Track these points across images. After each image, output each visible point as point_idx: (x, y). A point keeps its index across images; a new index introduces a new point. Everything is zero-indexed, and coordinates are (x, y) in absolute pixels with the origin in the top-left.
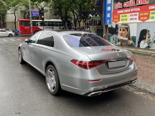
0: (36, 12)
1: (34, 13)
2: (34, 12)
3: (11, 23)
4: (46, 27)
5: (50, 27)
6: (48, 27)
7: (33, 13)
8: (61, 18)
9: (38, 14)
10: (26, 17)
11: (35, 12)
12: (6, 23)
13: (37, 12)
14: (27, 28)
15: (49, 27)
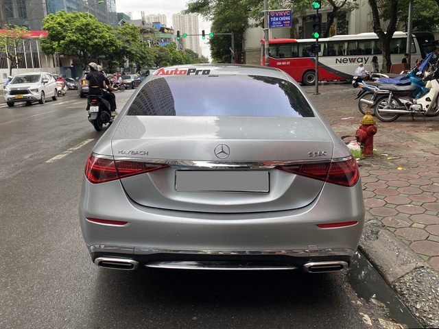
0: (281, 16)
1: (277, 19)
2: (275, 16)
3: (256, 52)
4: (343, 58)
5: (354, 57)
6: (348, 57)
7: (274, 19)
8: (374, 28)
9: (287, 21)
10: (296, 33)
11: (279, 16)
12: (244, 53)
13: (286, 16)
14: (284, 63)
15: (351, 57)
